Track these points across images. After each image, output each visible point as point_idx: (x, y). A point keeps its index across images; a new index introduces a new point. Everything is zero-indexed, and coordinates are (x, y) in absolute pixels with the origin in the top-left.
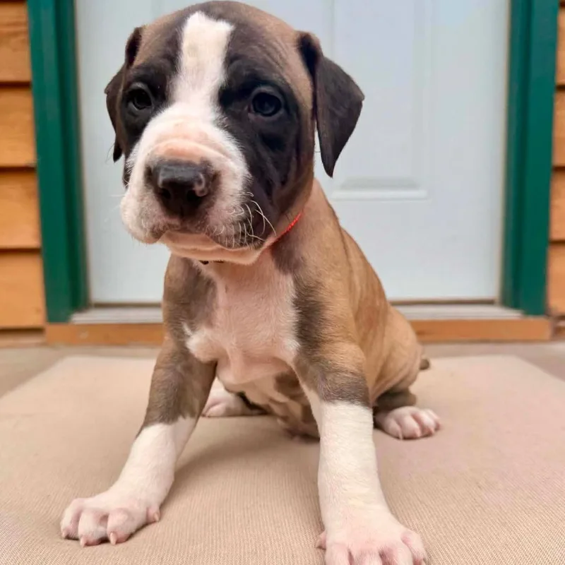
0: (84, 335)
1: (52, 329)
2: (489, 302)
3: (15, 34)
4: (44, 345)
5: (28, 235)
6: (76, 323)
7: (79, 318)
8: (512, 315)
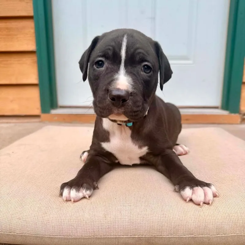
0: (56, 118)
1: (43, 116)
2: (216, 108)
4: (40, 122)
5: (33, 79)
6: (53, 113)
7: (54, 112)
8: (225, 113)
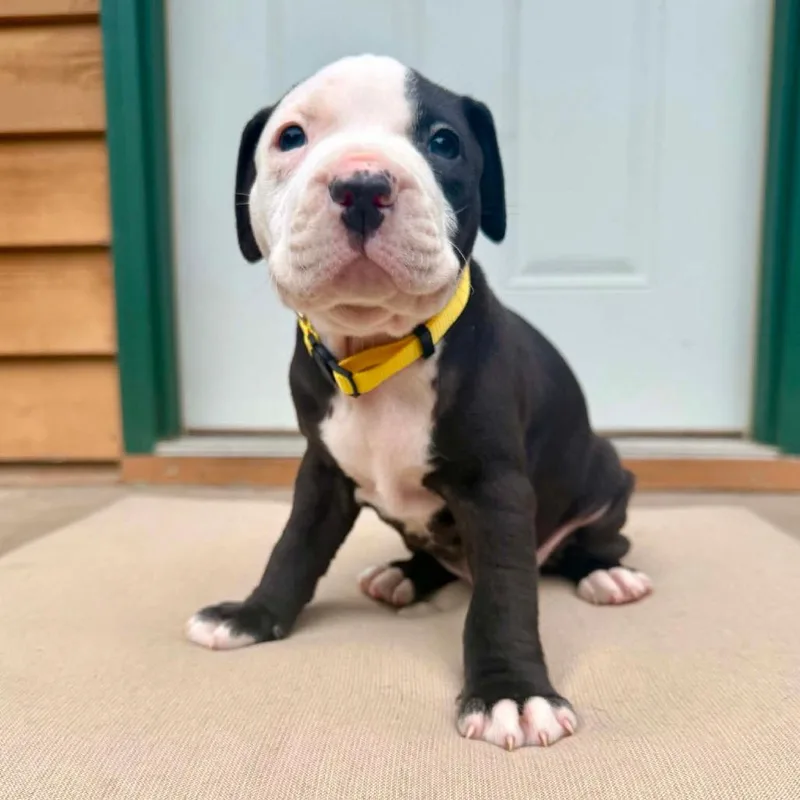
1: (131, 463)
2: (734, 436)
3: (87, 67)
4: (121, 483)
6: (162, 455)
7: (167, 449)
